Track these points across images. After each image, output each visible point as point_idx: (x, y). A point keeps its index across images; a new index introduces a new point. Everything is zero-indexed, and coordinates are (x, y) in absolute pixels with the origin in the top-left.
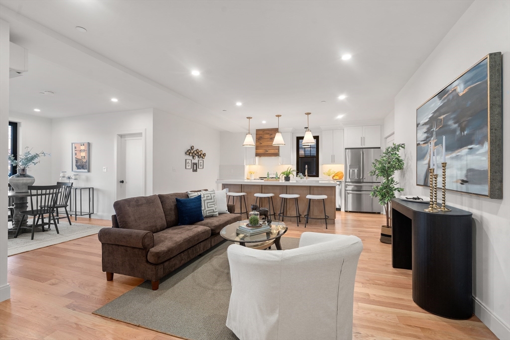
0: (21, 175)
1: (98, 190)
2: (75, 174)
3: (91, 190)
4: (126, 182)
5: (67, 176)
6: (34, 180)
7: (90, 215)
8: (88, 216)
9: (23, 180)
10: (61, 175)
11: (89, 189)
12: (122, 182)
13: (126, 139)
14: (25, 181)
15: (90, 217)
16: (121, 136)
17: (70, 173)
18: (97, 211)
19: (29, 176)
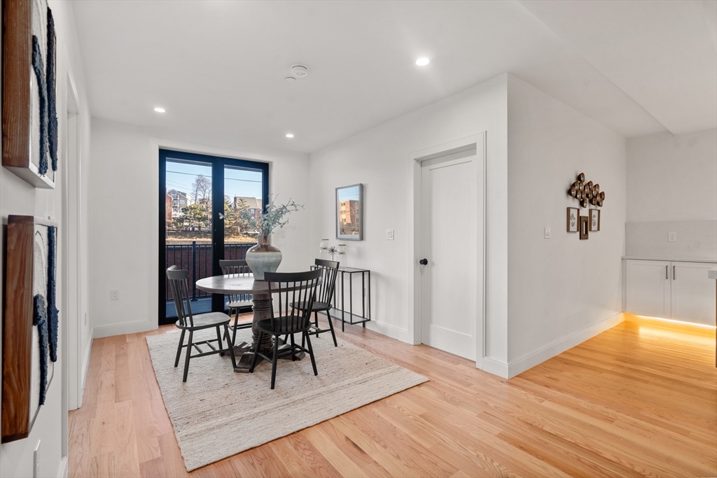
0: (262, 246)
1: (377, 275)
2: (342, 243)
3: (365, 273)
4: (433, 264)
5: (329, 247)
6: (281, 256)
7: (364, 322)
8: (361, 324)
9: (264, 257)
10: (322, 244)
11: (363, 272)
12: (424, 262)
13: (432, 167)
14: (266, 260)
15: (364, 326)
16: (421, 162)
17: (334, 243)
18: (376, 318)
19: (273, 250)
